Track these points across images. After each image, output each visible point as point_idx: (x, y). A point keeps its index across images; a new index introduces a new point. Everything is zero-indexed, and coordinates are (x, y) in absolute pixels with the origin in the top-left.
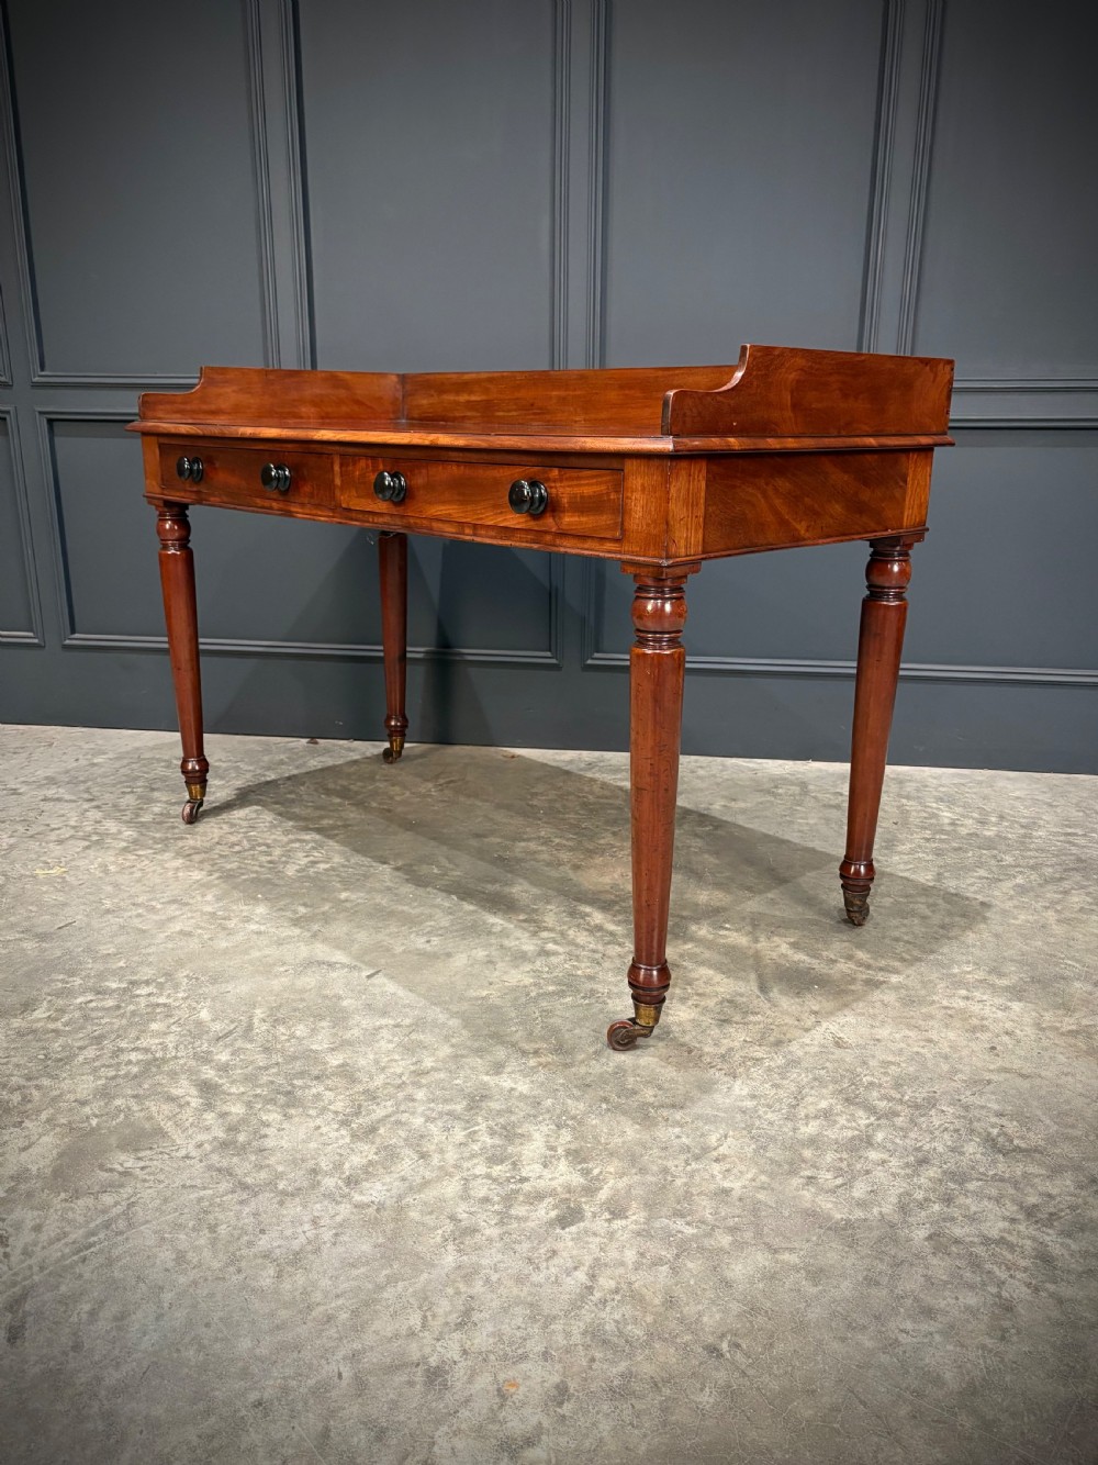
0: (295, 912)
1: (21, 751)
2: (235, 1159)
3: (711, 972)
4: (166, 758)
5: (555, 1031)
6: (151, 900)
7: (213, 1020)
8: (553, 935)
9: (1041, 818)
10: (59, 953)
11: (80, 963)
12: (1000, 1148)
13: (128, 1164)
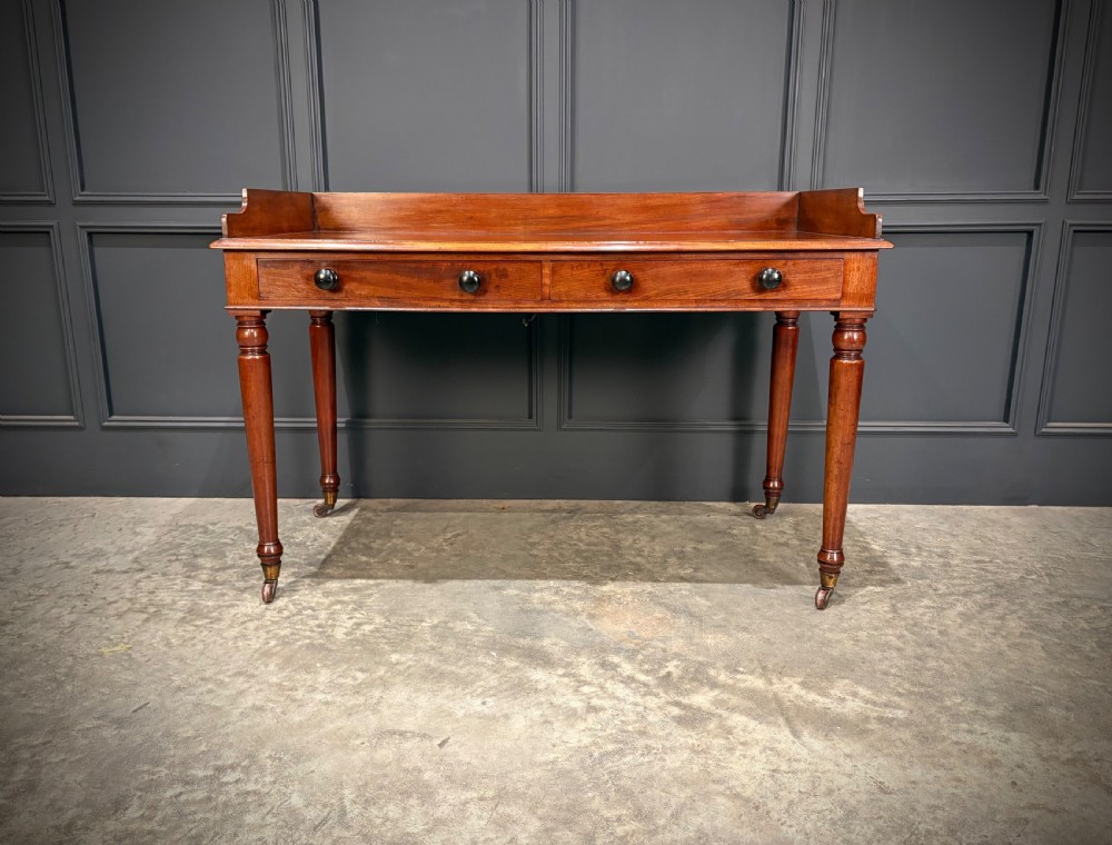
0: (355, 679)
1: (66, 523)
3: (743, 719)
4: (202, 523)
5: (626, 795)
6: (219, 673)
7: (306, 806)
8: (594, 689)
9: (950, 547)
10: (139, 740)
11: (162, 749)
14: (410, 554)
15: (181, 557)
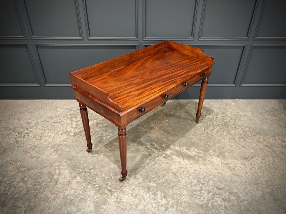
0: (109, 149)
1: (42, 108)
2: (119, 204)
3: (175, 157)
5: (156, 173)
7: (105, 176)
8: (150, 151)
9: (218, 112)
10: (75, 164)
11: (79, 166)
12: (218, 188)
13: (105, 207)
15: (69, 118)
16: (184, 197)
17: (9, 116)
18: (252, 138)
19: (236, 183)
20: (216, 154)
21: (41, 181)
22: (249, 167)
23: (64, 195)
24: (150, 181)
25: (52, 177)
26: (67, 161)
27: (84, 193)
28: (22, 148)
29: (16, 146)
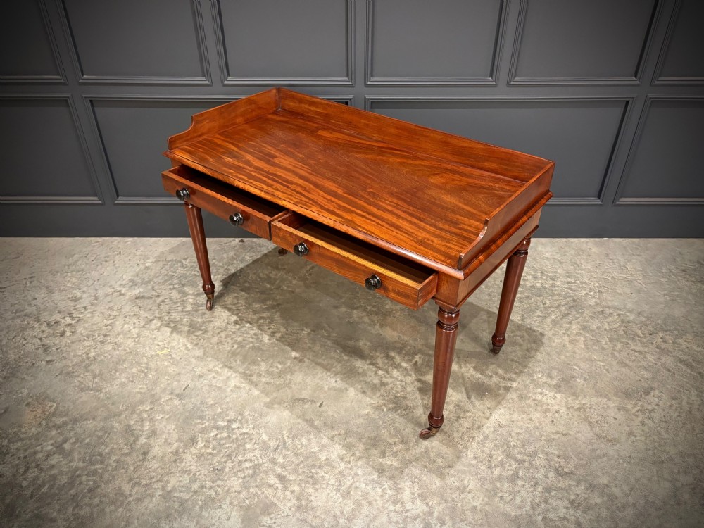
0: (277, 368)
1: (108, 259)
2: (305, 514)
5: (398, 431)
7: (269, 440)
8: (383, 373)
9: (558, 272)
10: (191, 406)
11: (203, 411)
12: (560, 473)
13: (269, 522)
14: (291, 282)
15: (175, 286)
16: (470, 496)
17: (24, 282)
18: (645, 341)
19: (605, 459)
20: (553, 382)
21: (106, 451)
22: (637, 416)
23: (163, 488)
24: (383, 454)
25: (134, 442)
26: (171, 399)
27: (214, 485)
28: (59, 365)
29: (42, 358)
